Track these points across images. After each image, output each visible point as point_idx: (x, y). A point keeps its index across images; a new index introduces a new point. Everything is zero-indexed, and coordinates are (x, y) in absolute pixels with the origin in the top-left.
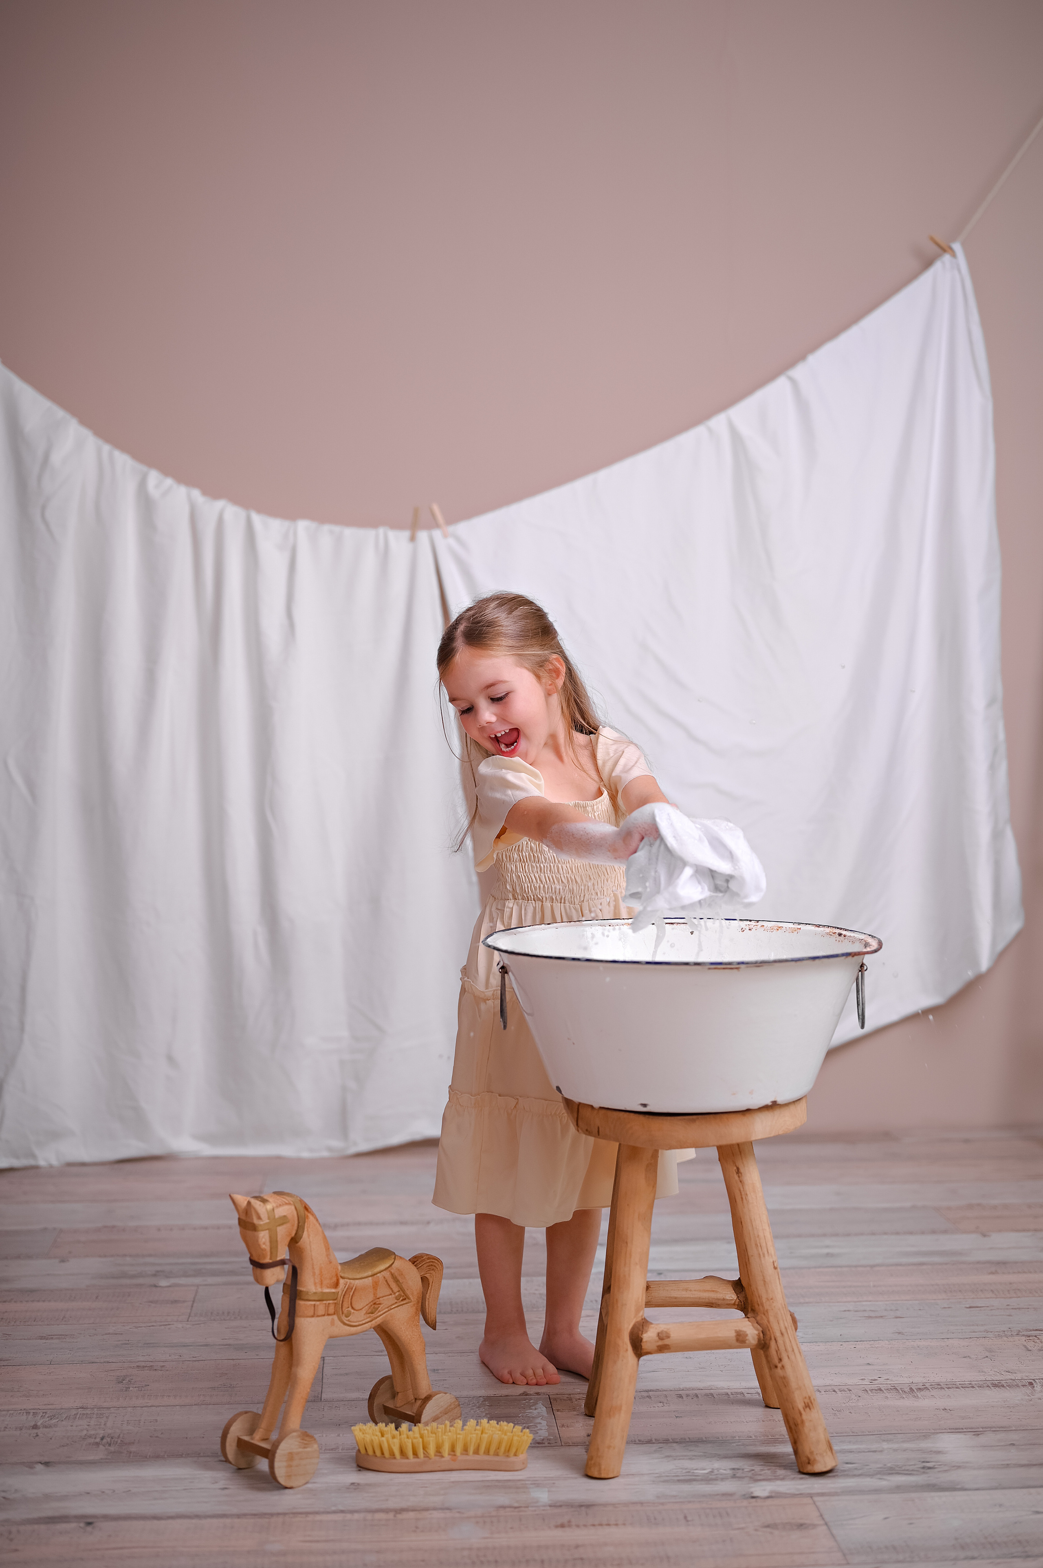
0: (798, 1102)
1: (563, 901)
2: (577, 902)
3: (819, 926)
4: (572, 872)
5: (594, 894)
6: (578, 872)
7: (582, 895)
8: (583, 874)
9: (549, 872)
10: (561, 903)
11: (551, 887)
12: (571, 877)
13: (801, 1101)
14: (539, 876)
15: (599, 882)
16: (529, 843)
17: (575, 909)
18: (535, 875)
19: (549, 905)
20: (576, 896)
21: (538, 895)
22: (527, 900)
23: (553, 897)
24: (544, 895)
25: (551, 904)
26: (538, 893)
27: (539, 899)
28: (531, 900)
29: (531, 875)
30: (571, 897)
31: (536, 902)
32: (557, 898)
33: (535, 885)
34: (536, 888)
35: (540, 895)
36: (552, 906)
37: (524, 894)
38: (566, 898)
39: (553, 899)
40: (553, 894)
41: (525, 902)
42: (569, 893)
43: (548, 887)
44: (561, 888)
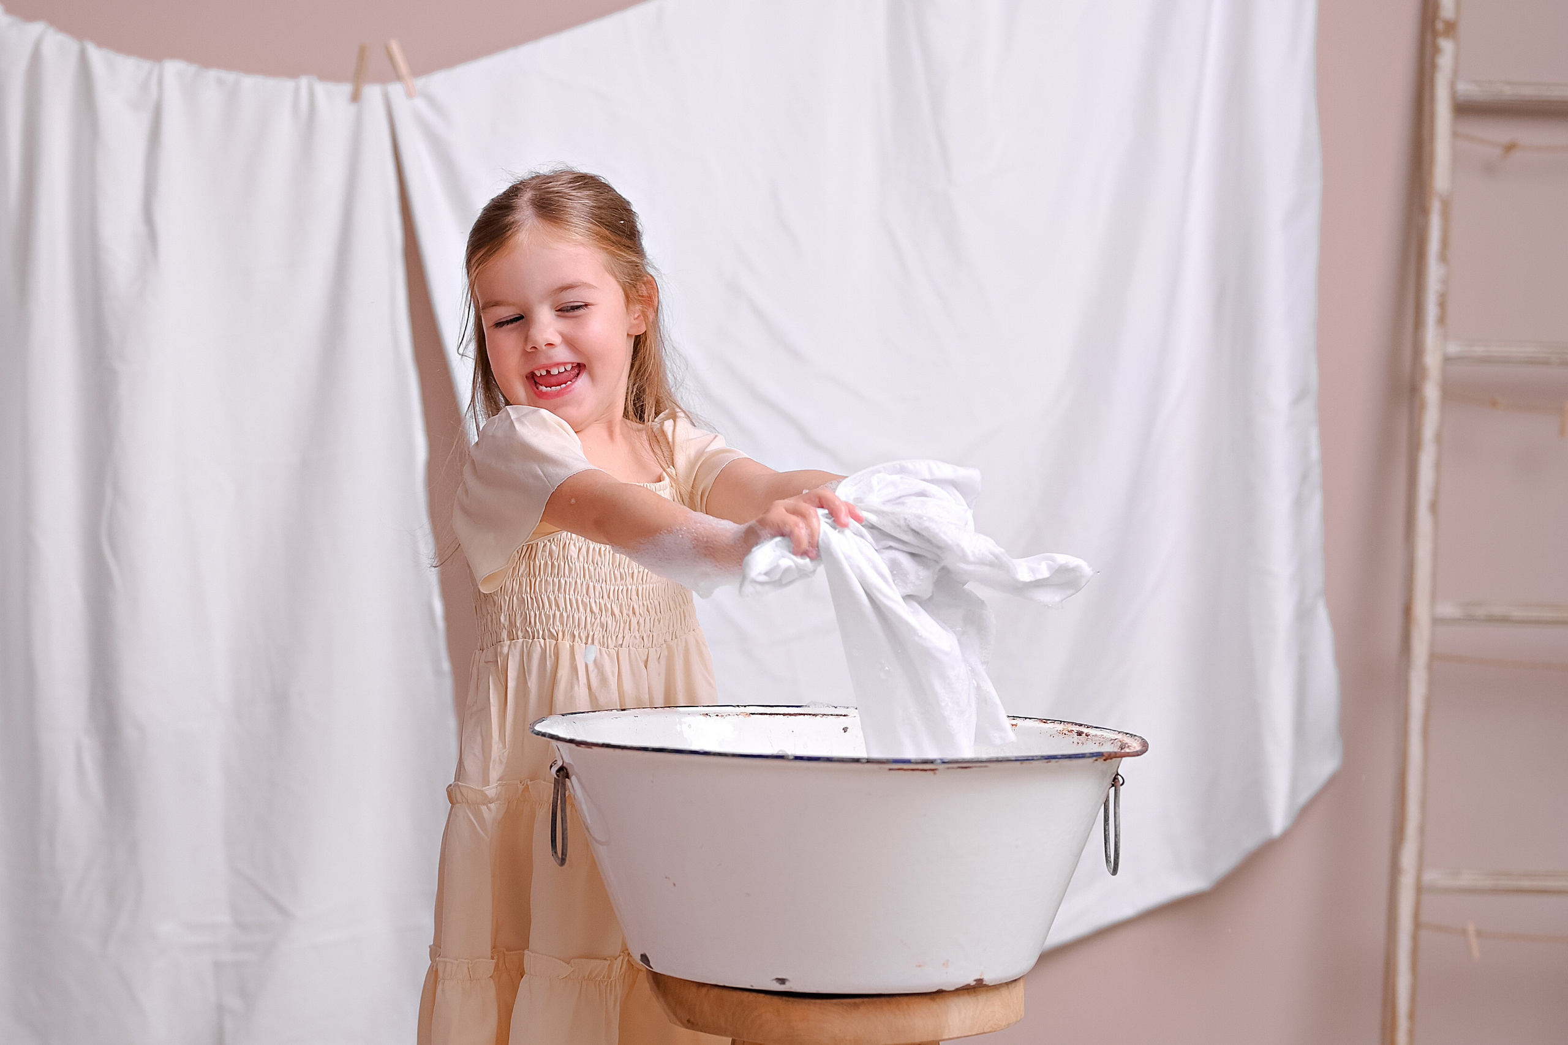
0: (1013, 985)
1: (590, 641)
2: (611, 645)
3: (1045, 721)
4: (609, 597)
5: (638, 638)
6: (618, 599)
7: (620, 636)
8: (624, 603)
9: (572, 592)
10: (586, 644)
11: (573, 616)
12: (605, 605)
13: (1018, 983)
14: (555, 598)
15: (648, 620)
16: (549, 544)
17: (609, 655)
18: (550, 596)
19: (568, 646)
20: (611, 636)
21: (551, 629)
22: (531, 637)
23: (575, 632)
24: (560, 629)
25: (572, 644)
26: (550, 625)
27: (551, 636)
28: (538, 638)
29: (543, 596)
30: (603, 636)
31: (547, 640)
32: (582, 634)
33: (547, 613)
34: (548, 617)
35: (553, 628)
36: (572, 648)
37: (527, 628)
38: (595, 637)
39: (574, 636)
40: (575, 627)
41: (528, 642)
42: (601, 630)
43: (568, 617)
44: (589, 619)
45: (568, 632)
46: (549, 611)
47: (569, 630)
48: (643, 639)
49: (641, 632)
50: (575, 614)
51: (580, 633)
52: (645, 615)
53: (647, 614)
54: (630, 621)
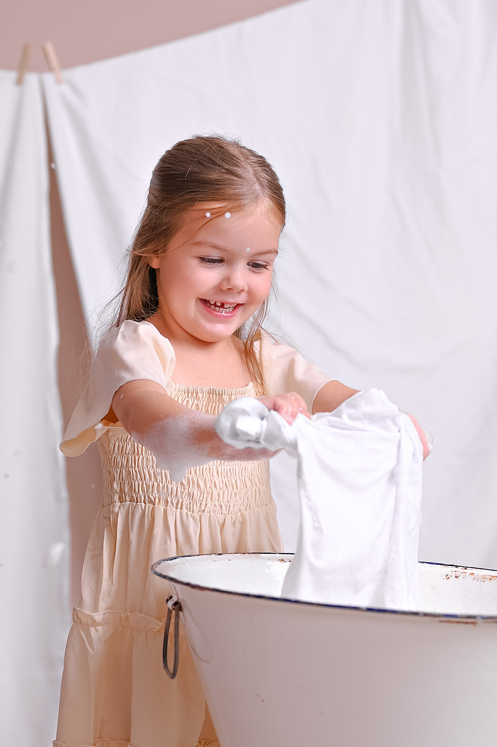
2: (196, 510)
4: (196, 474)
5: (217, 506)
6: (203, 475)
8: (207, 479)
10: (176, 508)
11: (167, 487)
12: (192, 479)
15: (226, 493)
17: (193, 517)
19: (162, 509)
20: (196, 503)
21: (151, 496)
22: (136, 501)
23: (168, 499)
24: (157, 496)
25: (165, 508)
26: (150, 493)
27: (151, 501)
28: (141, 502)
30: (190, 503)
31: (147, 504)
32: (173, 500)
33: (148, 483)
34: (148, 487)
35: (152, 495)
36: (165, 511)
37: (133, 494)
38: (184, 503)
39: (167, 502)
40: (168, 496)
41: (133, 505)
42: (188, 498)
43: (163, 487)
44: (179, 489)
45: (163, 499)
46: (149, 482)
47: (164, 497)
48: (221, 507)
49: (221, 501)
50: (169, 485)
51: (172, 500)
52: (224, 489)
53: (225, 489)
54: (212, 493)
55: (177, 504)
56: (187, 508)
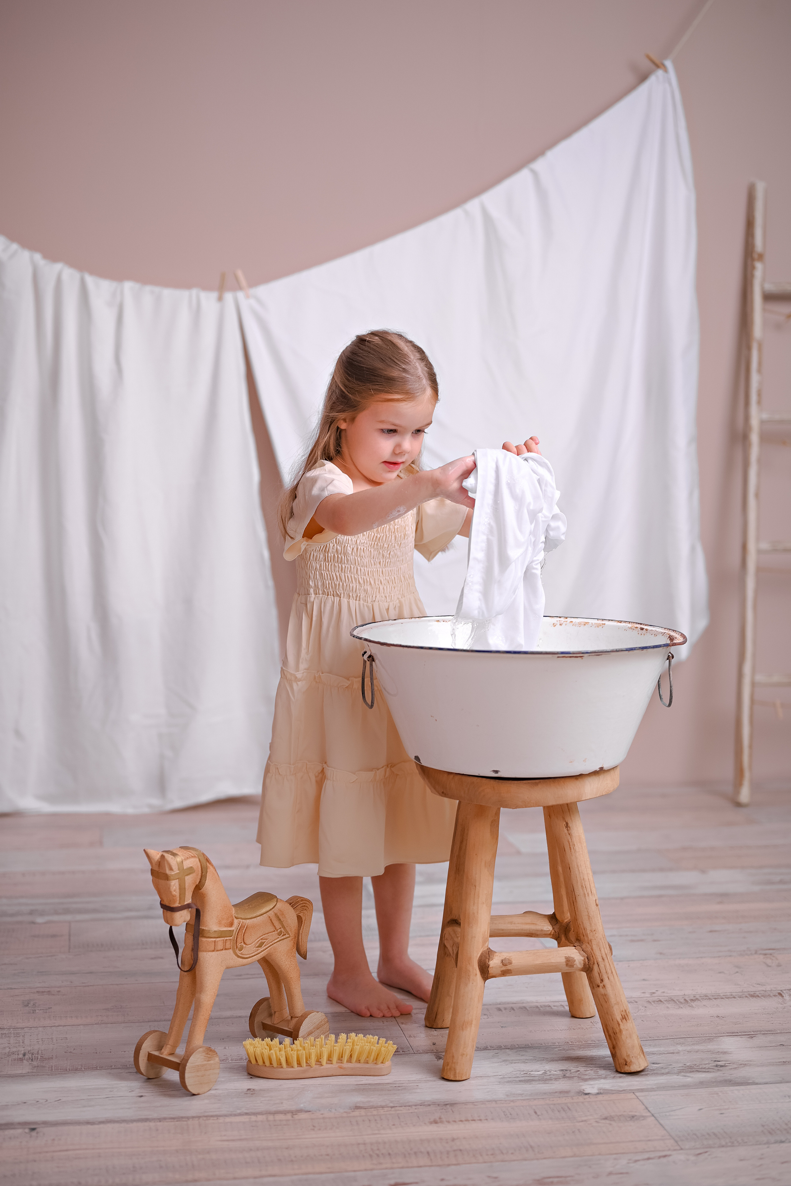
2: (370, 602)
4: (369, 576)
5: (383, 597)
6: (373, 578)
7: (374, 597)
8: (376, 578)
9: (349, 572)
10: (356, 600)
11: (349, 585)
12: (367, 580)
14: (339, 575)
15: (388, 587)
17: (369, 607)
18: (337, 574)
19: (346, 601)
20: (369, 597)
21: (337, 592)
22: (327, 594)
23: (350, 594)
24: (342, 592)
25: (348, 600)
26: (337, 589)
27: (338, 595)
28: (331, 595)
29: (333, 573)
30: (365, 597)
31: (335, 597)
32: (354, 595)
33: (335, 583)
34: (335, 585)
35: (339, 591)
36: (349, 602)
37: (325, 590)
38: (361, 597)
39: (350, 596)
40: (350, 591)
41: (324, 597)
42: (364, 593)
43: (346, 585)
44: (358, 587)
45: (346, 594)
48: (386, 598)
49: (385, 594)
50: (350, 585)
51: (353, 595)
53: (388, 584)
54: (379, 588)
55: (357, 596)
56: (363, 600)
